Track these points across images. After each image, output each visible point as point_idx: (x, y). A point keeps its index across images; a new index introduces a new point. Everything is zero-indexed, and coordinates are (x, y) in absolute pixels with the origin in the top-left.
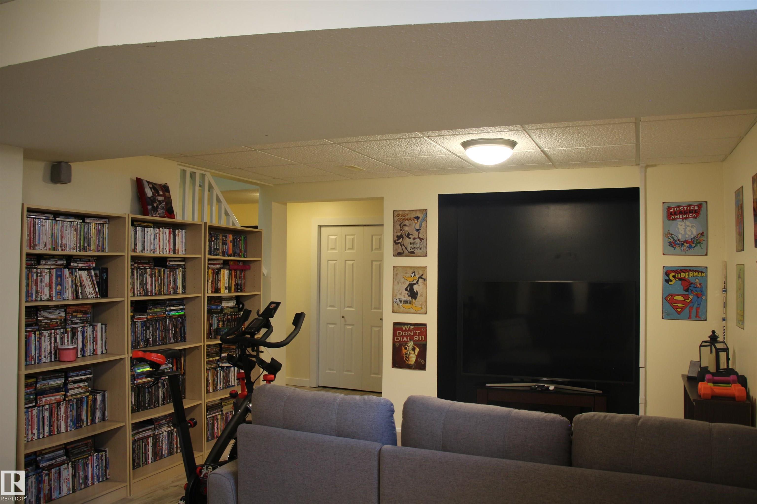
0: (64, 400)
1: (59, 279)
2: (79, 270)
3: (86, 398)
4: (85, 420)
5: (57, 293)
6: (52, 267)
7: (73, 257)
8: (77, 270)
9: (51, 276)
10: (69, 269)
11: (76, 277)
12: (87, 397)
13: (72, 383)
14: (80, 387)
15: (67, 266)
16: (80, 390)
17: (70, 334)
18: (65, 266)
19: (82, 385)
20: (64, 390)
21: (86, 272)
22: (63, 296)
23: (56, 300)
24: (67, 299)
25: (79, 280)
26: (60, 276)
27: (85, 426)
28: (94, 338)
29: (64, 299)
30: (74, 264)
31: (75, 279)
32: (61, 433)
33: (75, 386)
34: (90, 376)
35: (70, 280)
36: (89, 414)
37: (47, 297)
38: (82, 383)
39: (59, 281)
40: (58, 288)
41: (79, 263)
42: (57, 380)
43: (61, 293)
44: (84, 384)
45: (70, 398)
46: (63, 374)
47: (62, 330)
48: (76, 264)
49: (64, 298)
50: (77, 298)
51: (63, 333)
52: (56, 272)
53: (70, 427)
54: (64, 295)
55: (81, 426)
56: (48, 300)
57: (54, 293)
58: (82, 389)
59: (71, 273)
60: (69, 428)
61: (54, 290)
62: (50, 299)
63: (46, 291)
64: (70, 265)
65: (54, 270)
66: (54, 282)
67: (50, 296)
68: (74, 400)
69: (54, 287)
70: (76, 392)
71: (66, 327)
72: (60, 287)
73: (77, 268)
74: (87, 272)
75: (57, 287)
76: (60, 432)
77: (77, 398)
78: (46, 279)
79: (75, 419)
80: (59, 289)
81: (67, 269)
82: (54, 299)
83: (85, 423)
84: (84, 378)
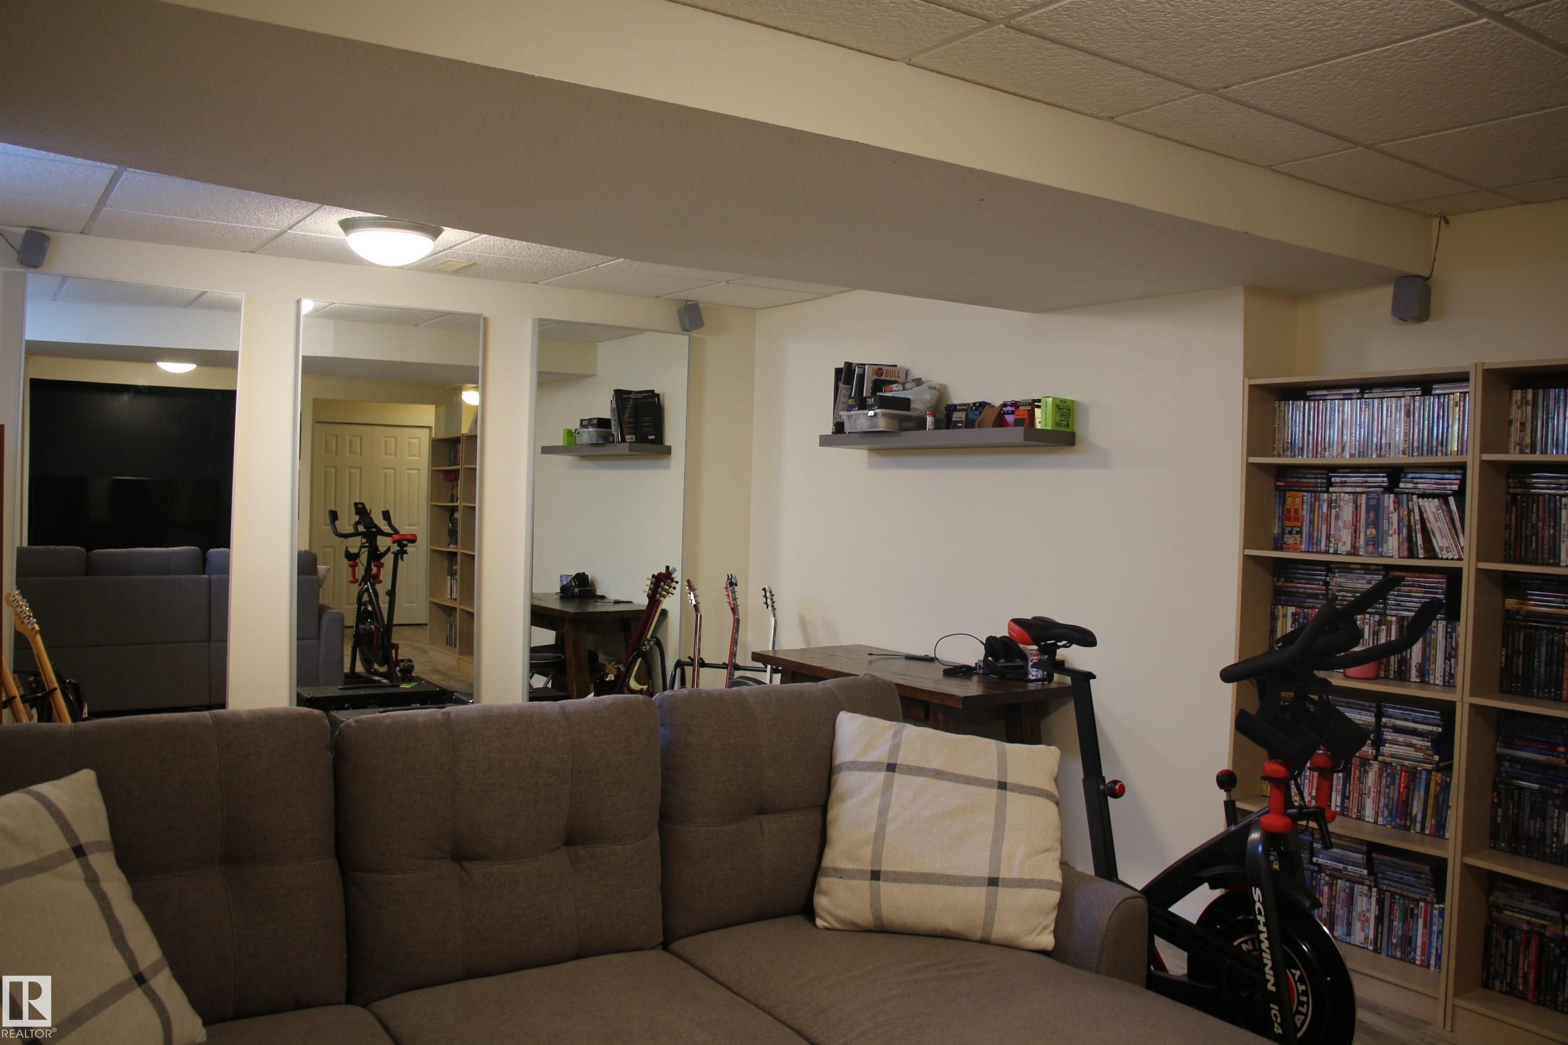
0: (1376, 759)
1: (1372, 514)
2: (1418, 497)
3: (1424, 773)
4: (1419, 818)
5: (1368, 541)
6: (1358, 490)
7: (1405, 471)
8: (1415, 497)
9: (1357, 507)
10: (1397, 494)
11: (1410, 511)
12: (1429, 772)
13: (1391, 731)
14: (1411, 745)
15: (1392, 488)
16: (1410, 752)
17: (1394, 628)
18: (1385, 488)
19: (1415, 741)
20: (1373, 737)
21: (1436, 502)
22: (1380, 549)
23: (1365, 555)
24: (1390, 557)
25: (1417, 517)
26: (1376, 509)
27: (1416, 832)
28: (1452, 649)
29: (1381, 555)
30: (1406, 485)
31: (1409, 515)
32: (1364, 820)
33: (1401, 738)
34: (1435, 729)
35: (1394, 517)
36: (1429, 811)
37: (1348, 547)
38: (1416, 738)
39: (1372, 519)
40: (1368, 532)
41: (1417, 483)
42: (1360, 713)
43: (1376, 543)
44: (1422, 743)
45: (1388, 760)
46: (1374, 704)
47: (1377, 618)
48: (1410, 485)
49: (1382, 552)
50: (1412, 554)
51: (1380, 623)
52: (1368, 499)
53: (1384, 819)
54: (1382, 547)
55: (1408, 829)
56: (1348, 554)
57: (1362, 541)
58: (1416, 751)
59: (1398, 503)
60: (1380, 820)
61: (1362, 535)
62: (1354, 552)
63: (1346, 536)
64: (1398, 487)
65: (1364, 496)
66: (1363, 521)
67: (1354, 547)
68: (1396, 767)
69: (1362, 529)
70: (1403, 753)
71: (1385, 612)
72: (1374, 531)
73: (1413, 494)
74: (1439, 501)
75: (1368, 530)
76: (1363, 818)
77: (1404, 766)
78: (1347, 512)
79: (1394, 806)
80: (1371, 534)
81: (1392, 496)
82: (1360, 554)
83: (1418, 826)
84: (1423, 729)
